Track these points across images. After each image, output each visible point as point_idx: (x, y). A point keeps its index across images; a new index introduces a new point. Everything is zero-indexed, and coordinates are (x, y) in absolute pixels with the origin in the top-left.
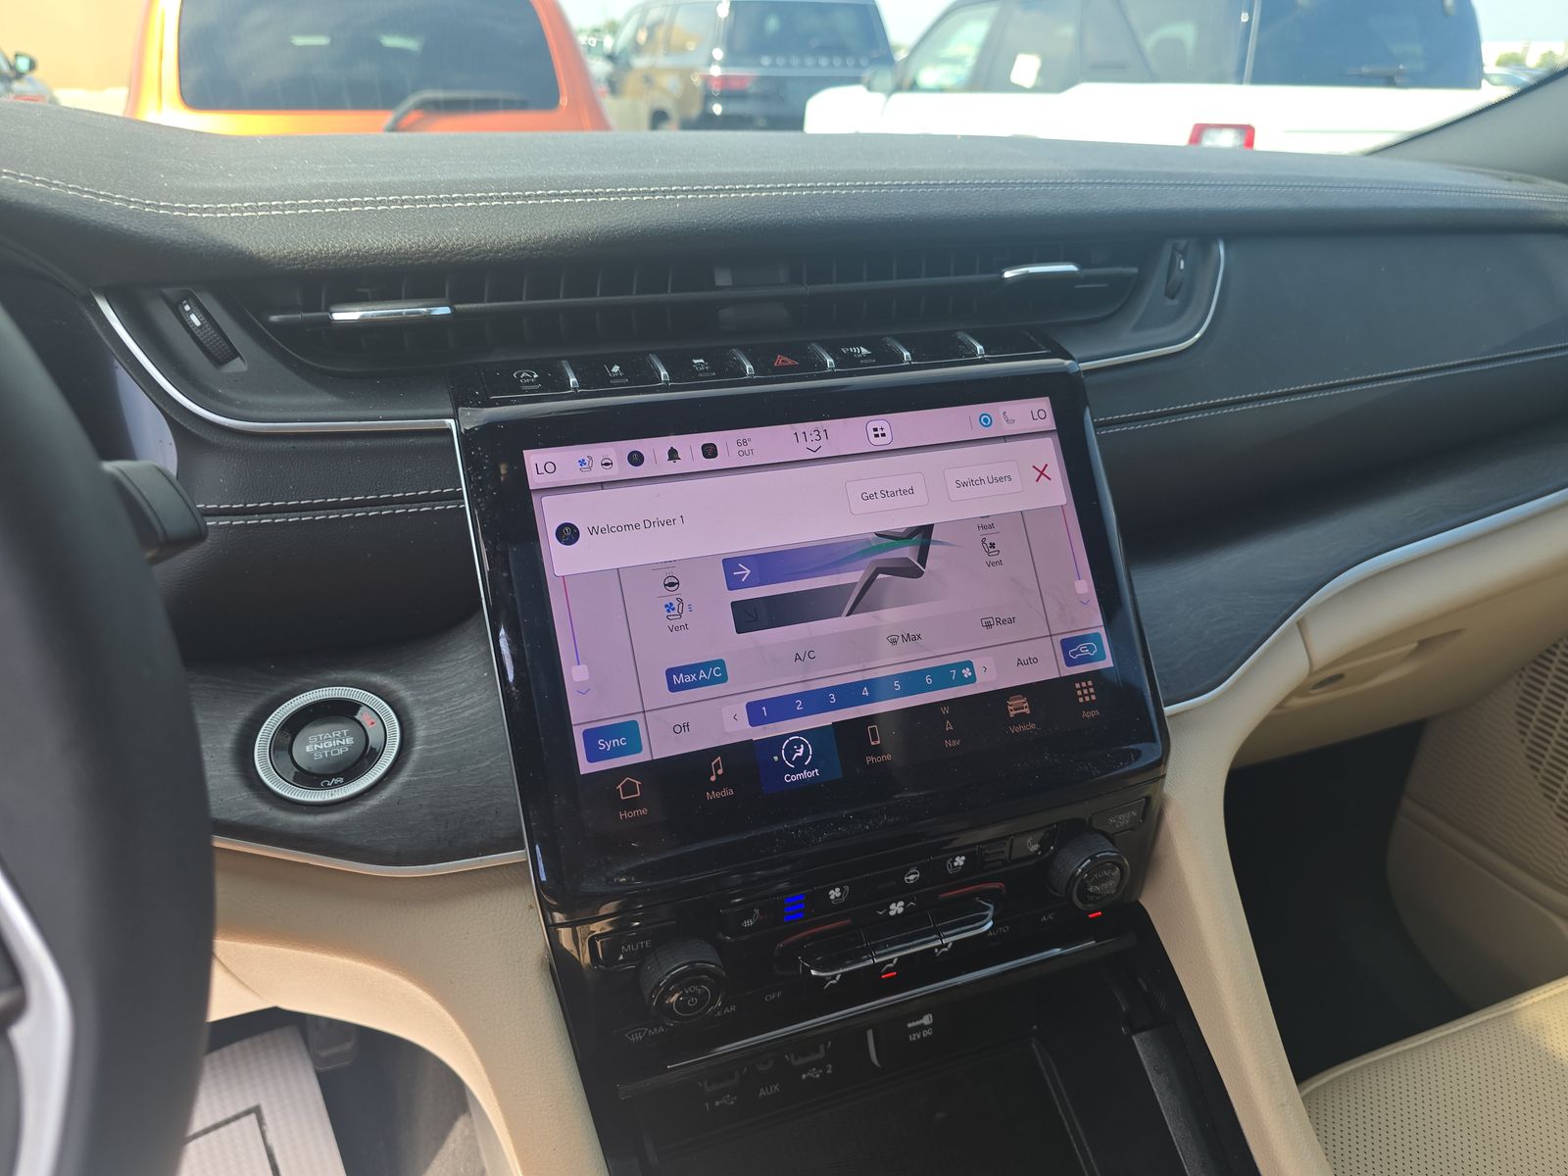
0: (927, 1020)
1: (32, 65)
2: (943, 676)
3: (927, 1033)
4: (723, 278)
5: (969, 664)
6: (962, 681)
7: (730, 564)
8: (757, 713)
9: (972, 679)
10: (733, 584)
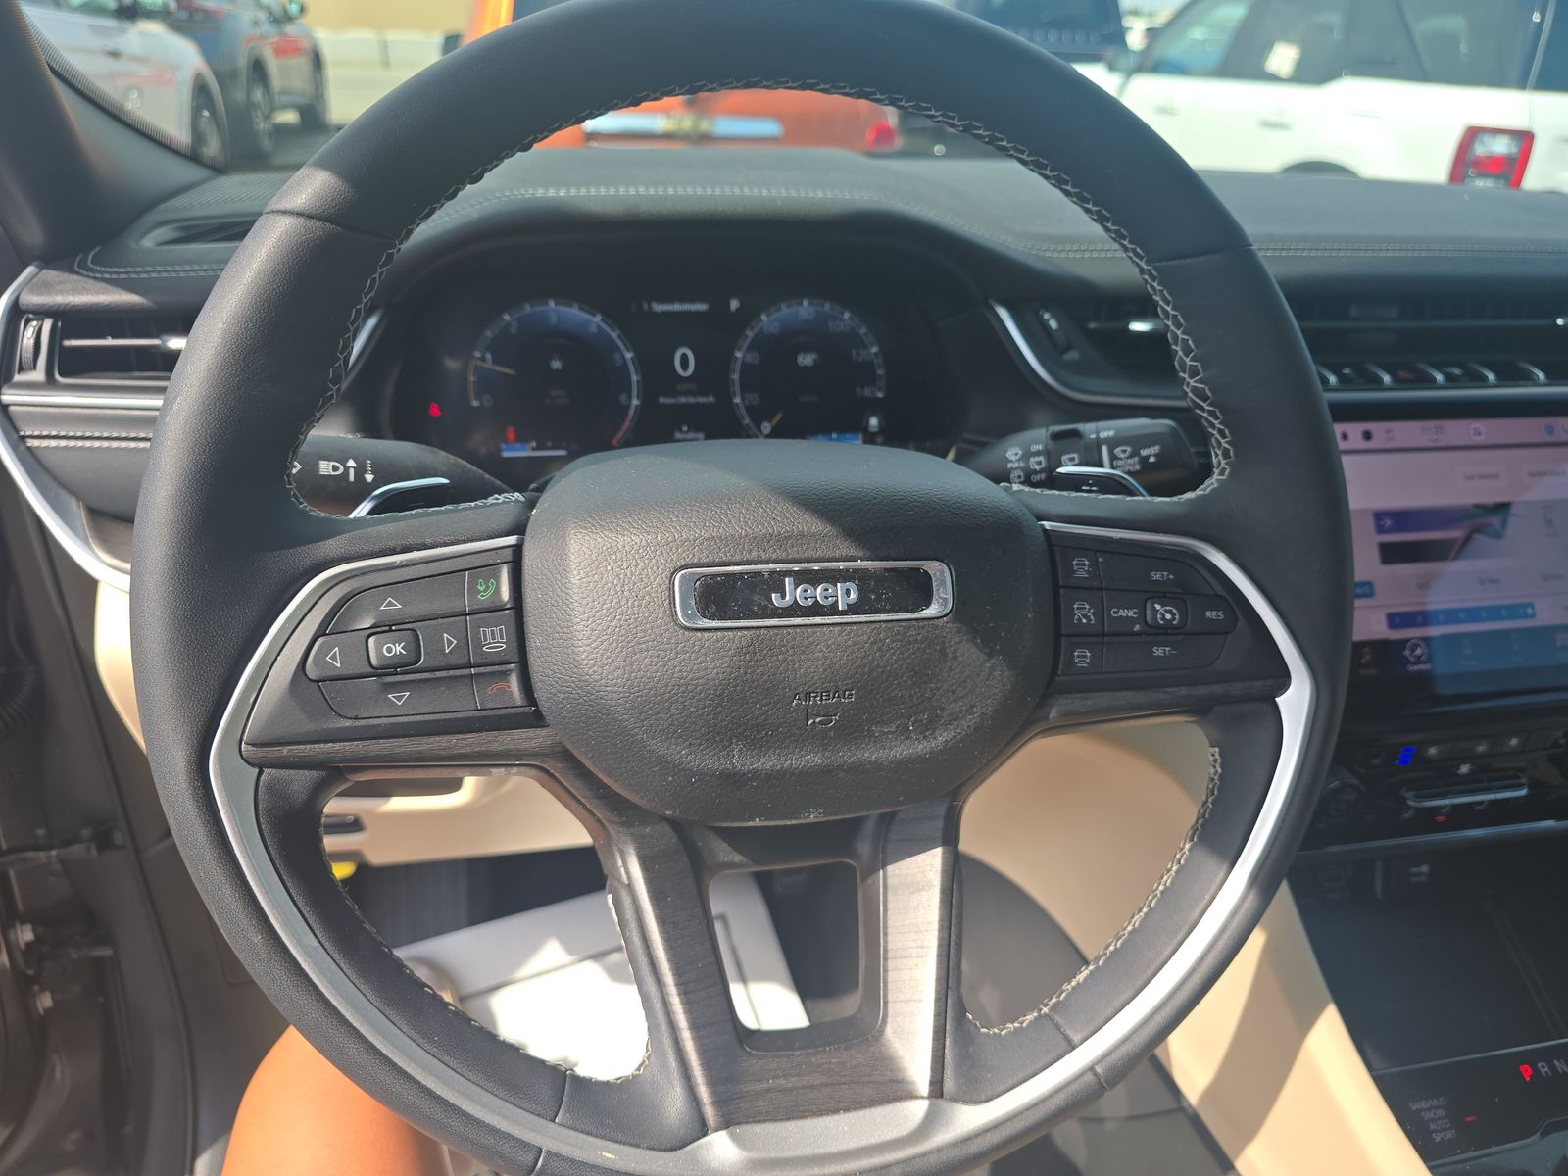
0: (1425, 869)
1: (302, 9)
2: (1515, 611)
3: (1423, 879)
4: (1354, 312)
5: (1531, 605)
6: (1526, 616)
7: (1379, 516)
8: (1395, 620)
9: (1533, 616)
10: (1380, 530)
